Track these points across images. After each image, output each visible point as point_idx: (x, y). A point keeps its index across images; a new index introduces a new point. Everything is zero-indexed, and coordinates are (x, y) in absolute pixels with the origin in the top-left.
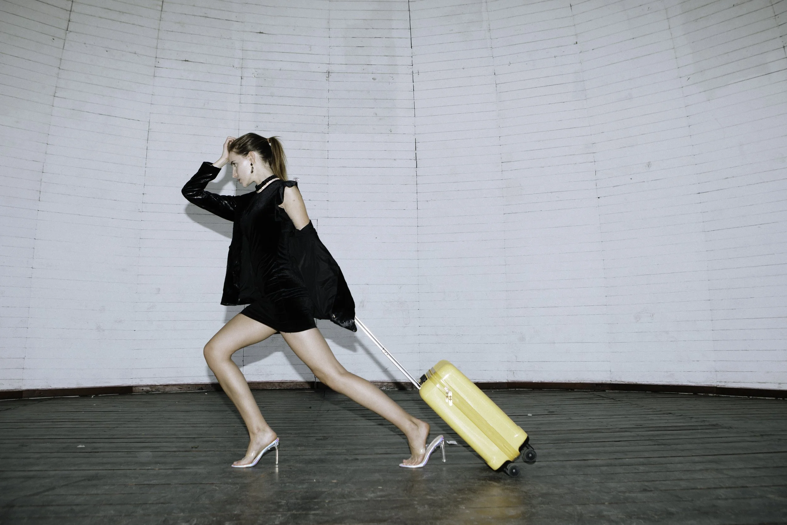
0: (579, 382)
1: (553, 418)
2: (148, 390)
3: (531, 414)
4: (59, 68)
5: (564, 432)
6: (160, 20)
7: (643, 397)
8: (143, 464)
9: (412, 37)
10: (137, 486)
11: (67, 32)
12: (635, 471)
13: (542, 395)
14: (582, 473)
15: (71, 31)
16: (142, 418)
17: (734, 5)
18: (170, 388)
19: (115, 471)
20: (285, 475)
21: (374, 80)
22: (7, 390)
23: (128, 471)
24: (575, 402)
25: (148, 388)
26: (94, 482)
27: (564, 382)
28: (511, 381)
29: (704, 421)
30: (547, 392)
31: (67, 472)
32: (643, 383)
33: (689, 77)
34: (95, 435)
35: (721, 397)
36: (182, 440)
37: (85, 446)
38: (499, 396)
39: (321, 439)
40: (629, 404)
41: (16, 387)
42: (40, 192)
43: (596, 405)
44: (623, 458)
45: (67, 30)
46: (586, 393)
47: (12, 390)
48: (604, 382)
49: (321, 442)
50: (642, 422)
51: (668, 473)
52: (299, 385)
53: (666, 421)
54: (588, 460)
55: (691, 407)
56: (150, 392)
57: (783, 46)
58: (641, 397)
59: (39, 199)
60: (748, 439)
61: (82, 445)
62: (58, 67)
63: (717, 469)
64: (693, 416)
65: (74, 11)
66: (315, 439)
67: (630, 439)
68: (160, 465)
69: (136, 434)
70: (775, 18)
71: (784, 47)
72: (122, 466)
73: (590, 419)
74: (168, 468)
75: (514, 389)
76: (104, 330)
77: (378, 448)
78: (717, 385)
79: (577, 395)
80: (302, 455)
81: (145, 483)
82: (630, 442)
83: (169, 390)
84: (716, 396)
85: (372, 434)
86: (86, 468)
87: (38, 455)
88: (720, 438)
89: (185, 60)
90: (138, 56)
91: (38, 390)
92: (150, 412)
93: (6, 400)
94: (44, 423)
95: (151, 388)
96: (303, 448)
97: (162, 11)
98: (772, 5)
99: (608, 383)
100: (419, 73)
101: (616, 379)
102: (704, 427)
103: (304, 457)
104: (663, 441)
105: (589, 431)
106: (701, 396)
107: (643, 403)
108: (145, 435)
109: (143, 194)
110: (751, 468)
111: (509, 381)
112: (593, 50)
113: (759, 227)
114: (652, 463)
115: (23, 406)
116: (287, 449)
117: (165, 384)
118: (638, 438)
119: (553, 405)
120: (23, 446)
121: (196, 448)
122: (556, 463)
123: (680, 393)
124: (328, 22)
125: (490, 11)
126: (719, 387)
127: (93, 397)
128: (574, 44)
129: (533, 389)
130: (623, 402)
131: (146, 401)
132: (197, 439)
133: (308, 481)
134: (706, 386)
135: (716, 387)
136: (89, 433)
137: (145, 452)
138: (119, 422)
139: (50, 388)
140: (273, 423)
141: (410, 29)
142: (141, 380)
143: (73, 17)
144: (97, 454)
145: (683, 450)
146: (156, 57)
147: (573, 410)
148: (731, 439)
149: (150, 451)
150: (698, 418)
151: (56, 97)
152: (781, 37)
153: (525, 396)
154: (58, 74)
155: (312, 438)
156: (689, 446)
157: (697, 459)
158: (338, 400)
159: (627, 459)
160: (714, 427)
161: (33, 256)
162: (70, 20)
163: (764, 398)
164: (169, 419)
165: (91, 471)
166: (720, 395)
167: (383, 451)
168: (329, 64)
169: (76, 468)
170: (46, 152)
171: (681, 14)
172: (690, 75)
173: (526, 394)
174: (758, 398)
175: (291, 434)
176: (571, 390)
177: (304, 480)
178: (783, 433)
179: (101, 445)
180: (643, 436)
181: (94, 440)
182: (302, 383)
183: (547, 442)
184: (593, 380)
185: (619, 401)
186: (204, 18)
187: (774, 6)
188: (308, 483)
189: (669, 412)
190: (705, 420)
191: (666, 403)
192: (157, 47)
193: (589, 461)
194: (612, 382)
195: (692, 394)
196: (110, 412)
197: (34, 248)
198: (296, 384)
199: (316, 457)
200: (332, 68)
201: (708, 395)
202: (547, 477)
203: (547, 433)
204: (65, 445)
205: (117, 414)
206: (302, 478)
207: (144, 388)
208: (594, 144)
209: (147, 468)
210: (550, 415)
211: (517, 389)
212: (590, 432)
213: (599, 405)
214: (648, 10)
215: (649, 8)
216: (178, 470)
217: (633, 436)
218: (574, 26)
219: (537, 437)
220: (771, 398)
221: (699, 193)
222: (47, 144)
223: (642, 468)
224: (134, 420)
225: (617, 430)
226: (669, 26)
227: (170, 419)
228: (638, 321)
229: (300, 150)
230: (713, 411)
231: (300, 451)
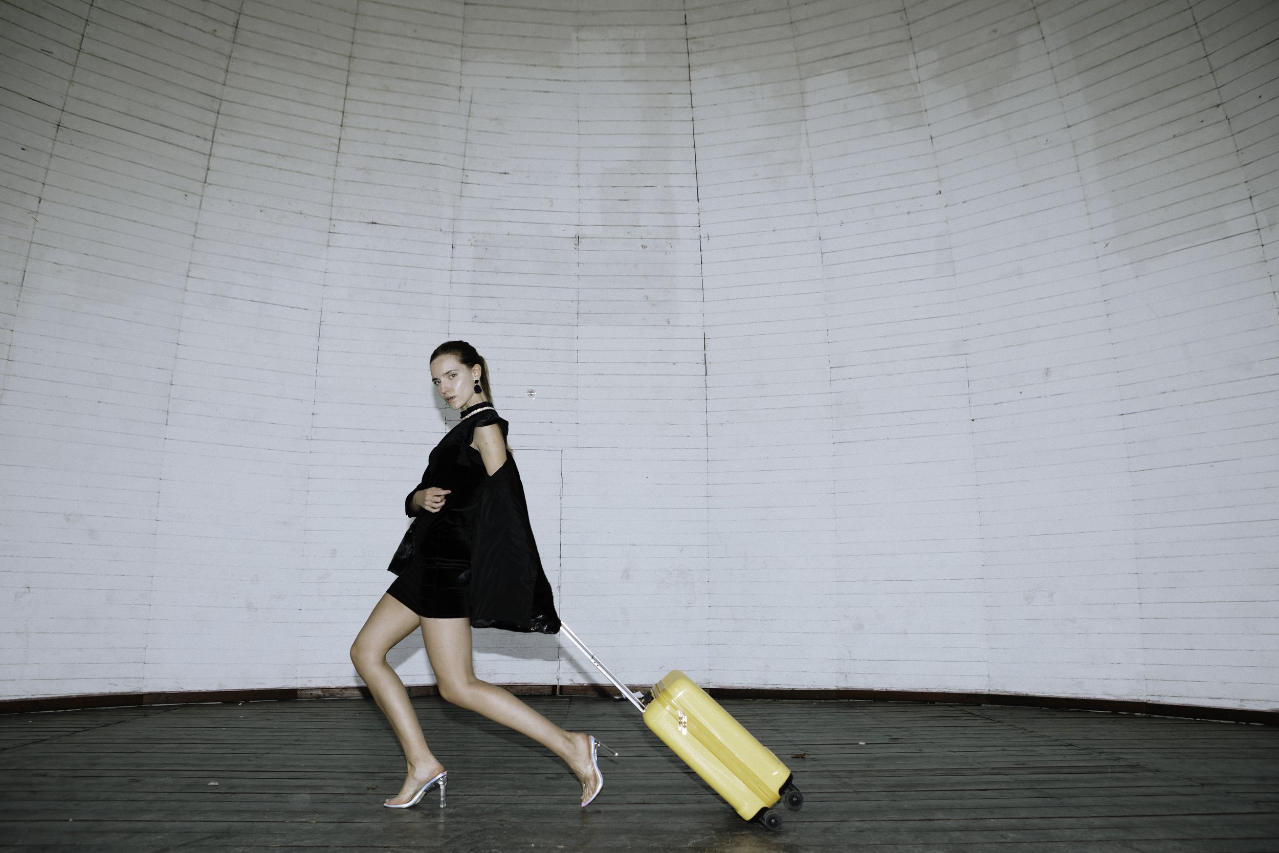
0: (942, 691)
1: (895, 750)
2: (319, 695)
3: (864, 742)
4: (194, 236)
5: (907, 773)
6: (336, 166)
7: (1035, 716)
8: (295, 813)
9: (698, 185)
10: (282, 848)
11: (206, 184)
12: (1001, 840)
13: (885, 711)
14: (922, 842)
15: (210, 184)
16: (305, 739)
17: (1174, 136)
18: (349, 692)
19: (255, 824)
20: (492, 835)
21: (644, 248)
22: (122, 693)
23: (273, 824)
24: (933, 723)
25: (319, 693)
26: (223, 841)
27: (920, 690)
28: (843, 688)
29: (1119, 758)
30: (895, 705)
31: (188, 825)
32: (1037, 695)
33: (1107, 242)
34: (236, 765)
35: (1153, 718)
36: (356, 776)
37: (218, 783)
38: (822, 711)
39: (553, 779)
40: (1014, 728)
41: (135, 690)
42: (168, 412)
43: (964, 728)
44: (986, 819)
45: (205, 182)
46: (952, 709)
47: (128, 693)
48: (979, 691)
49: (553, 782)
50: (1026, 759)
51: (1049, 844)
52: (534, 690)
53: (1062, 758)
54: (934, 820)
55: (1105, 735)
56: (321, 697)
57: (1249, 197)
58: (1032, 716)
59: (167, 422)
60: (1181, 790)
61: (215, 782)
62: (193, 234)
63: (1124, 841)
64: (1104, 750)
65: (214, 156)
66: (544, 778)
67: (1003, 786)
68: (319, 816)
69: (293, 766)
70: (1237, 155)
71: (1251, 197)
72: (265, 817)
73: (950, 751)
74: (329, 821)
75: (847, 700)
76: (256, 609)
77: (632, 793)
78: (1148, 699)
79: (936, 711)
80: (522, 804)
81: (295, 843)
82: (1002, 791)
83: (349, 695)
84: (1145, 717)
85: (628, 770)
86: (217, 819)
87: (152, 797)
88: (1139, 789)
89: (371, 222)
90: (305, 217)
91: (164, 693)
92: (317, 730)
93: (120, 707)
94: (166, 746)
95: (323, 692)
96: (526, 792)
97: (338, 152)
98: (1233, 135)
99: (985, 693)
100: (709, 238)
101: (997, 688)
102: (1117, 769)
103: (524, 806)
104: (1051, 792)
105: (944, 772)
106: (1123, 717)
107: (1033, 726)
108: (305, 766)
109: (313, 414)
110: (1176, 840)
111: (840, 687)
112: (964, 202)
113: (1213, 466)
114: (1028, 827)
115: (142, 717)
116: (502, 793)
117: (343, 687)
118: (1015, 786)
119: (899, 728)
120: (133, 781)
121: (373, 789)
122: (887, 824)
123: (1091, 711)
124: (577, 165)
125: (812, 147)
126: (1150, 702)
127: (240, 704)
128: (937, 194)
129: (875, 700)
130: (1004, 724)
131: (315, 711)
132: (378, 775)
133: (524, 846)
134: (1130, 701)
135: (1146, 703)
136: (228, 763)
137: (301, 795)
138: (270, 746)
139: (181, 690)
140: (489, 751)
141: (696, 174)
142: (309, 681)
143: (214, 163)
144: (233, 796)
145: (1077, 807)
146: (331, 219)
147: (927, 737)
148: (1153, 790)
149: (309, 794)
150: (1112, 753)
151: (190, 277)
152: (1246, 182)
153: (860, 712)
154: (193, 244)
155: (539, 776)
156: (1089, 801)
157: (1097, 822)
158: (588, 715)
159: (992, 820)
160: (1132, 769)
161: (158, 503)
162: (210, 168)
163: (1218, 721)
164: (342, 741)
165: (221, 824)
166: (1152, 716)
167: (638, 799)
168: (579, 225)
169: (202, 818)
170: (176, 356)
171: (1095, 149)
172: (1109, 239)
173: (862, 708)
174: (1209, 720)
175: (512, 768)
176: (931, 703)
177: (517, 844)
178: (1235, 782)
179: (243, 781)
180: (1023, 782)
181: (233, 774)
182: (539, 687)
183: (880, 789)
184: (963, 688)
185: (998, 722)
186: (399, 161)
187: (1235, 136)
188: (522, 848)
189: (1069, 742)
190: (1121, 756)
191: (1068, 726)
192: (332, 203)
193: (936, 822)
194: (991, 693)
195: (1110, 712)
196: (263, 730)
197: (159, 492)
198: (531, 689)
199: (540, 807)
200: (584, 231)
201: (1134, 715)
202: (869, 846)
203: (882, 774)
204: (191, 781)
205: (271, 732)
206: (516, 840)
207: (314, 692)
208: (967, 341)
209: (300, 820)
210: (892, 744)
211: (850, 700)
212: (946, 775)
213: (967, 728)
214: (1046, 144)
215: (1047, 141)
216: (344, 824)
217: (1008, 782)
218: (936, 167)
219: (866, 781)
220: (1228, 722)
221: (1122, 415)
222: (178, 344)
223: (1011, 835)
224: (292, 743)
225: (987, 771)
226: (1078, 167)
227: (344, 741)
228: (1030, 602)
229: (537, 350)
230: (1136, 742)
231: (520, 796)
